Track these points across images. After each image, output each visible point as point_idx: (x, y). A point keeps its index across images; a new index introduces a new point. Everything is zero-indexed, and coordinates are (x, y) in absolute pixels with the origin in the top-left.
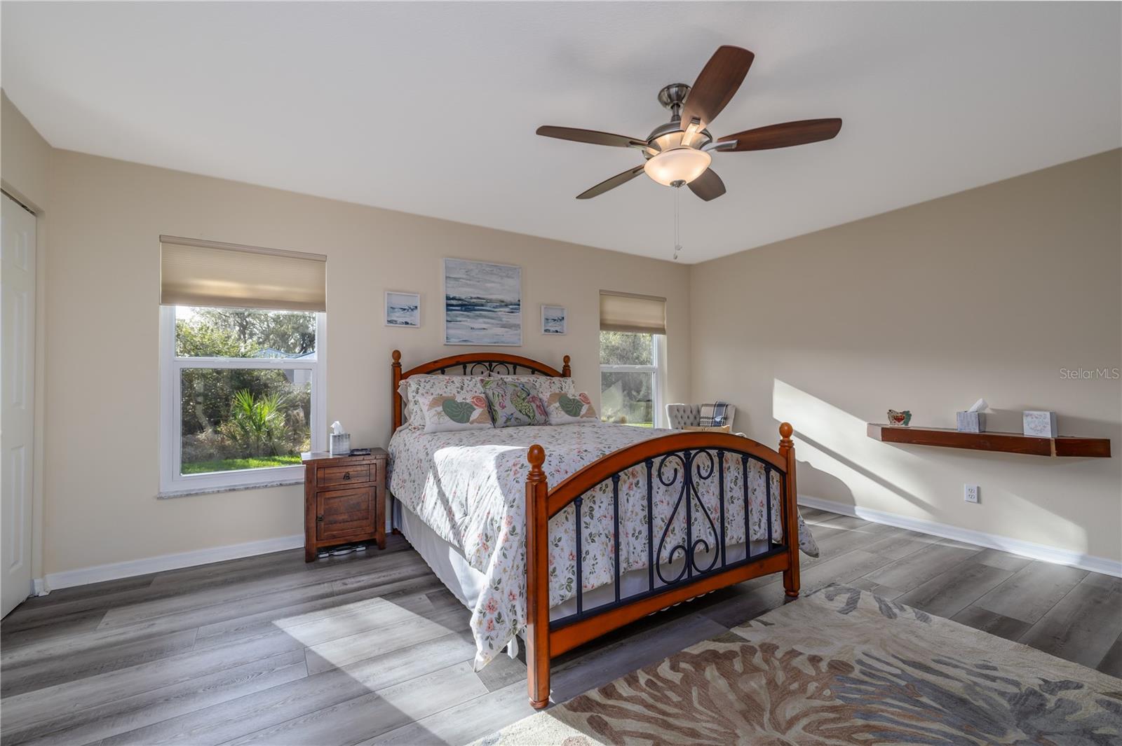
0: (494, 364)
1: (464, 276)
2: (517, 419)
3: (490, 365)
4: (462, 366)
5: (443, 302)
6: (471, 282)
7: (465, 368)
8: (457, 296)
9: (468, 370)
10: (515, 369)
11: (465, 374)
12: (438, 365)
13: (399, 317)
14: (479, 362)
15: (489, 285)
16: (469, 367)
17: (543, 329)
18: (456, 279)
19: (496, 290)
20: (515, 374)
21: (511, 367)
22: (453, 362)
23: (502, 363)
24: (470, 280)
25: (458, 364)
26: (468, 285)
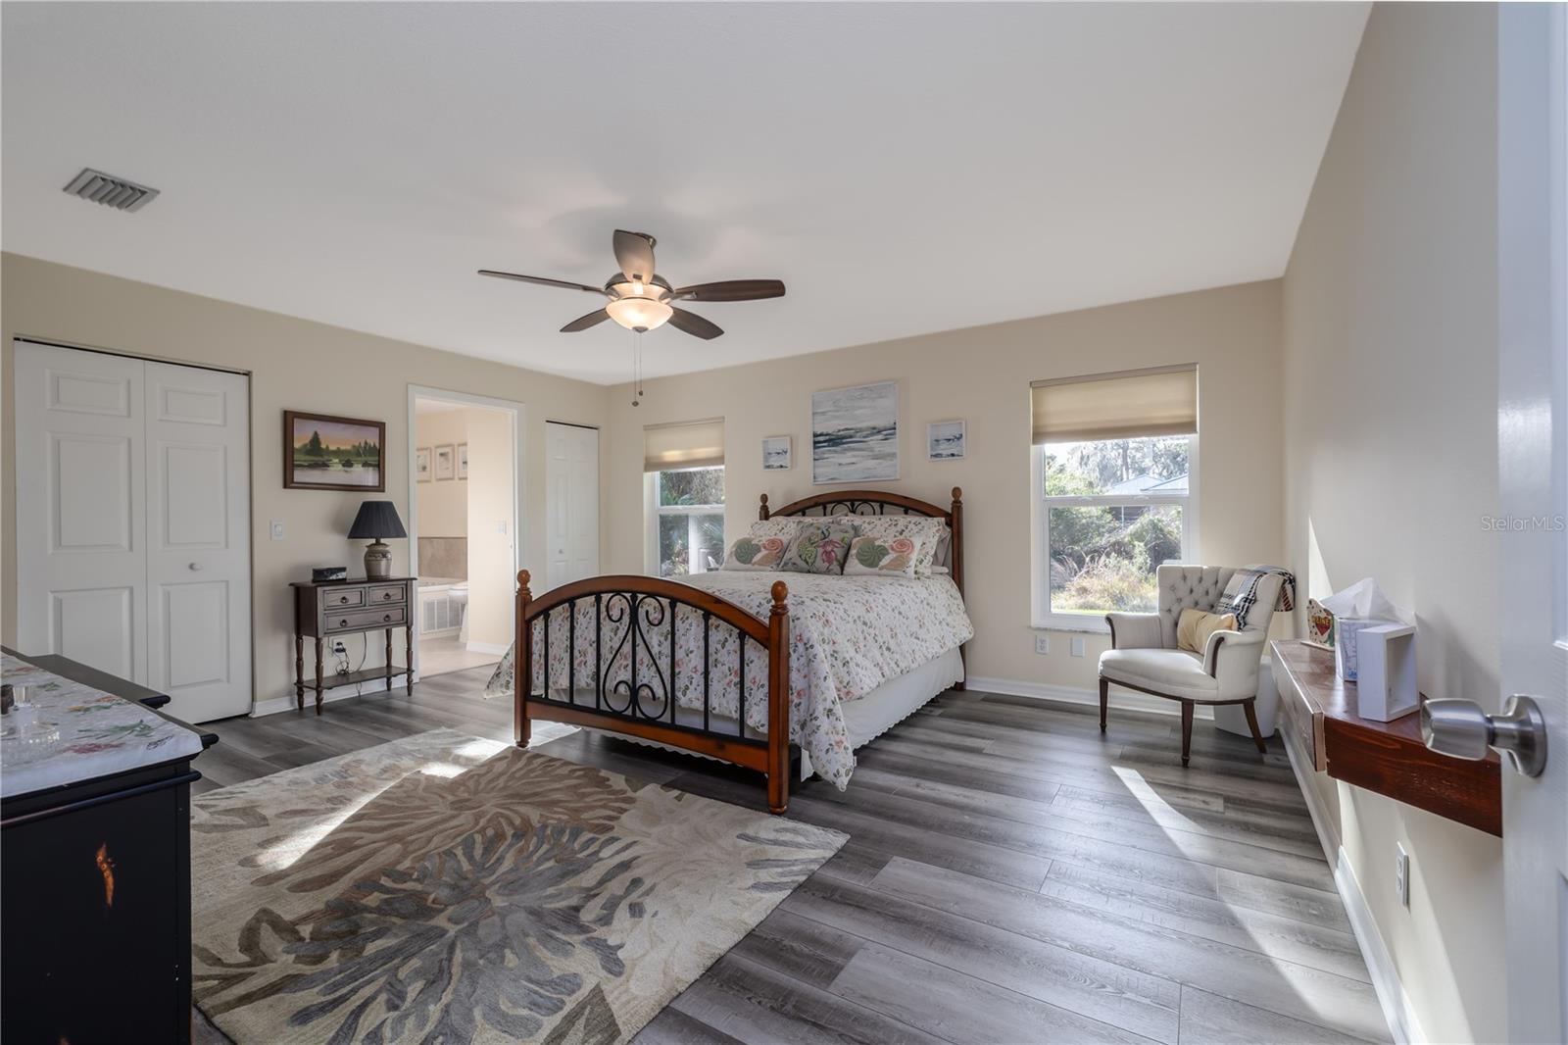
0: (857, 503)
1: (832, 408)
2: (794, 564)
3: (853, 505)
4: (821, 507)
5: (811, 439)
6: (840, 413)
7: (825, 508)
8: (825, 431)
9: (829, 510)
10: (882, 507)
11: (825, 515)
12: (798, 507)
13: (775, 461)
14: (840, 502)
15: (859, 412)
16: (829, 507)
17: (929, 453)
18: (823, 413)
19: (864, 416)
20: (882, 513)
21: (876, 506)
22: (812, 503)
23: (866, 501)
24: (838, 411)
25: (816, 505)
26: (836, 417)
